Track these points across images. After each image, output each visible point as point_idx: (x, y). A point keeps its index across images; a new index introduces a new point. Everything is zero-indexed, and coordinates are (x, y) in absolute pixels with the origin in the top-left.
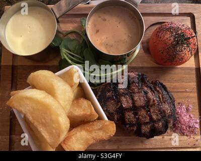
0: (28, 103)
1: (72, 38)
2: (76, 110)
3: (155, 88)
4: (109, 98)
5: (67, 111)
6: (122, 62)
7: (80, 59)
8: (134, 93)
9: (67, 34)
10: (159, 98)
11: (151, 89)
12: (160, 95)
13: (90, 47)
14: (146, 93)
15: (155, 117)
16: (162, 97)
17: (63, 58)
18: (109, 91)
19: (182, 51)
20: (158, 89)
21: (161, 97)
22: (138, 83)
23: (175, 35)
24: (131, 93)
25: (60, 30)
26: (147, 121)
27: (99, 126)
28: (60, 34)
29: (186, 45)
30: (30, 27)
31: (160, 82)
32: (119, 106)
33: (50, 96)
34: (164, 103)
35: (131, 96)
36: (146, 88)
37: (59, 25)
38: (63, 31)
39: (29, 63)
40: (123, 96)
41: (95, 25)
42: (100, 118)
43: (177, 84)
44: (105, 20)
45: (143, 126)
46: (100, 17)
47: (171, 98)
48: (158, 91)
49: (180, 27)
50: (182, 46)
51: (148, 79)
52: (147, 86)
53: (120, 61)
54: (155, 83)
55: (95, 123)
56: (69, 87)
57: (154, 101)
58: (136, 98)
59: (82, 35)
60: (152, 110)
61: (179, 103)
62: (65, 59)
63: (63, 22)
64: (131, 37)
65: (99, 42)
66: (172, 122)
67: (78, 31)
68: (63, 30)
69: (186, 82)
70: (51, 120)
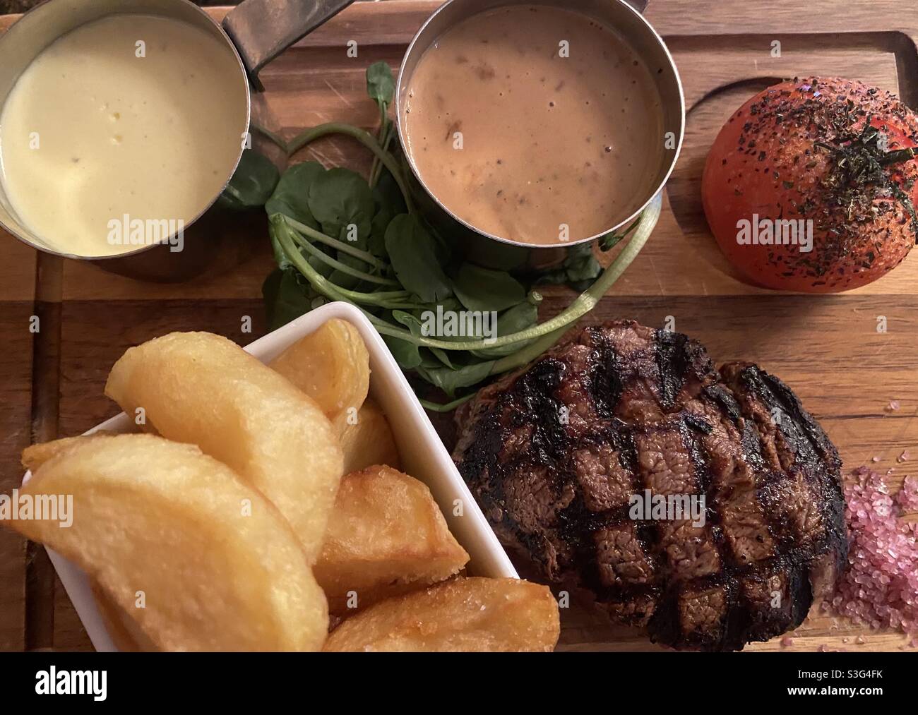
0: (109, 512)
1: (327, 163)
2: (353, 529)
3: (742, 404)
4: (518, 458)
5: (310, 546)
6: (574, 277)
7: (367, 267)
8: (640, 430)
9: (304, 146)
10: (765, 453)
11: (722, 407)
12: (770, 440)
13: (416, 205)
14: (699, 430)
15: (745, 550)
16: (780, 450)
17: (283, 265)
18: (516, 426)
19: (869, 220)
20: (757, 407)
21: (773, 450)
22: (660, 381)
23: (836, 141)
24: (627, 431)
25: (266, 127)
26: (710, 569)
27: (477, 608)
28: (267, 147)
29: (886, 191)
30: (117, 116)
31: (762, 373)
32: (567, 500)
33: (222, 474)
34: (791, 475)
35: (628, 445)
36: (697, 407)
37: (262, 102)
38: (283, 130)
39: (118, 290)
40: (586, 446)
41: (440, 101)
42: (477, 568)
43: (845, 379)
44: (486, 74)
45: (689, 594)
46: (461, 60)
47: (820, 452)
48: (758, 420)
49: (857, 100)
50: (872, 195)
51: (704, 360)
52: (702, 396)
53: (564, 270)
54: (740, 380)
55: (453, 592)
56: (321, 416)
57: (739, 468)
58: (651, 458)
59: (376, 149)
60: (729, 516)
61: (856, 473)
62: (295, 270)
63: (282, 87)
64: (617, 157)
65: (461, 179)
66: (829, 571)
67: (355, 130)
68: (283, 124)
69: (888, 369)
70: (231, 599)
